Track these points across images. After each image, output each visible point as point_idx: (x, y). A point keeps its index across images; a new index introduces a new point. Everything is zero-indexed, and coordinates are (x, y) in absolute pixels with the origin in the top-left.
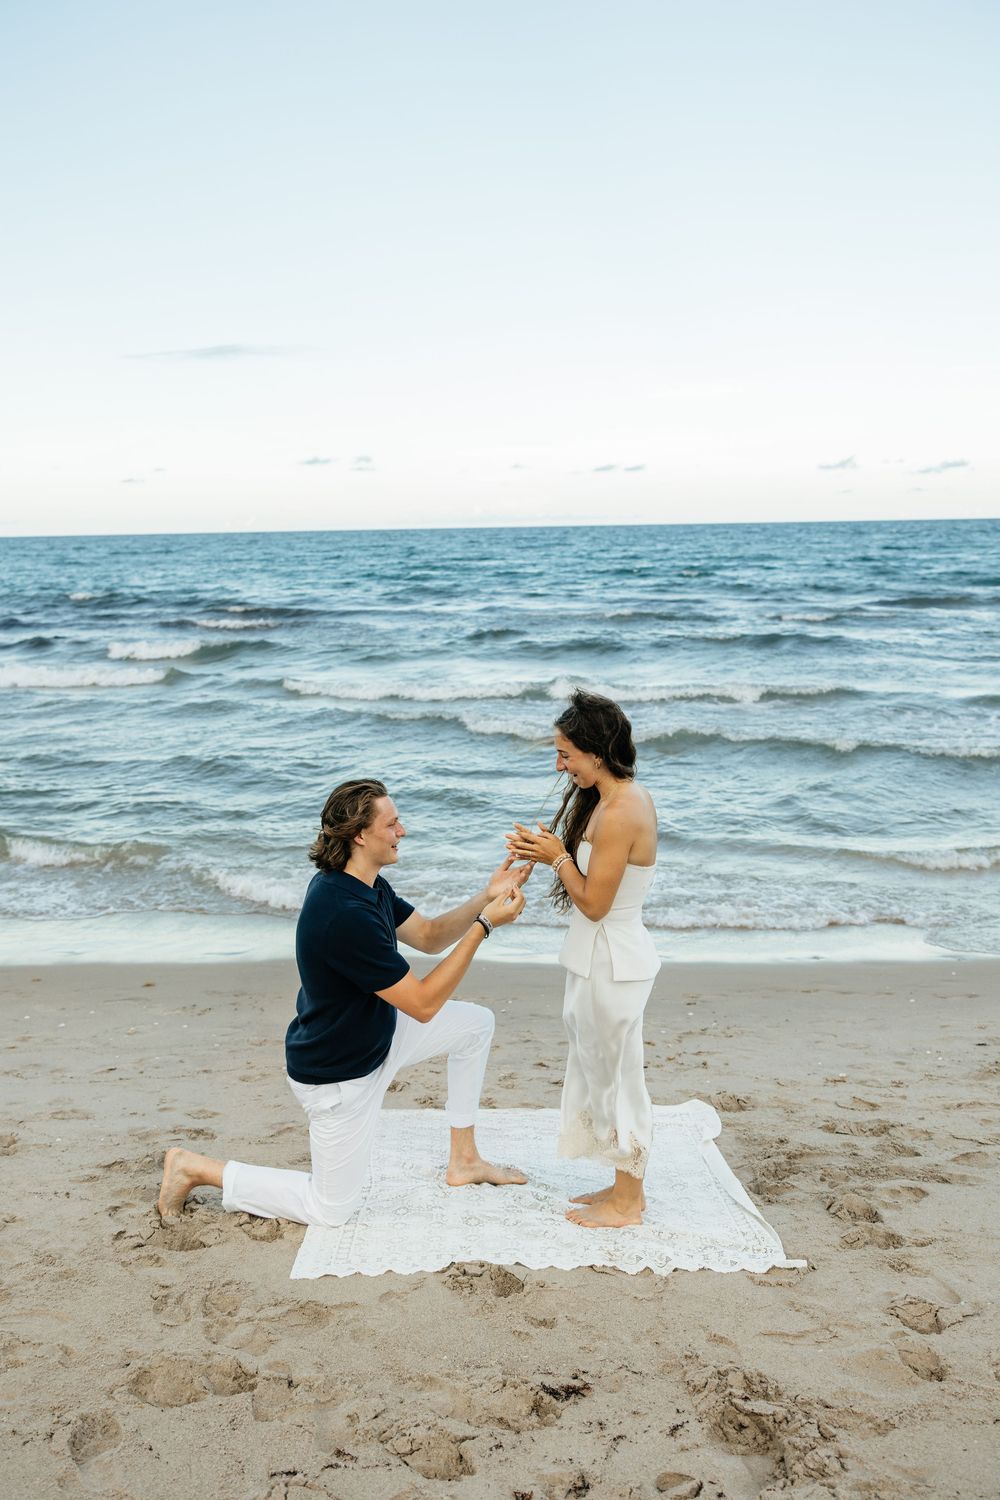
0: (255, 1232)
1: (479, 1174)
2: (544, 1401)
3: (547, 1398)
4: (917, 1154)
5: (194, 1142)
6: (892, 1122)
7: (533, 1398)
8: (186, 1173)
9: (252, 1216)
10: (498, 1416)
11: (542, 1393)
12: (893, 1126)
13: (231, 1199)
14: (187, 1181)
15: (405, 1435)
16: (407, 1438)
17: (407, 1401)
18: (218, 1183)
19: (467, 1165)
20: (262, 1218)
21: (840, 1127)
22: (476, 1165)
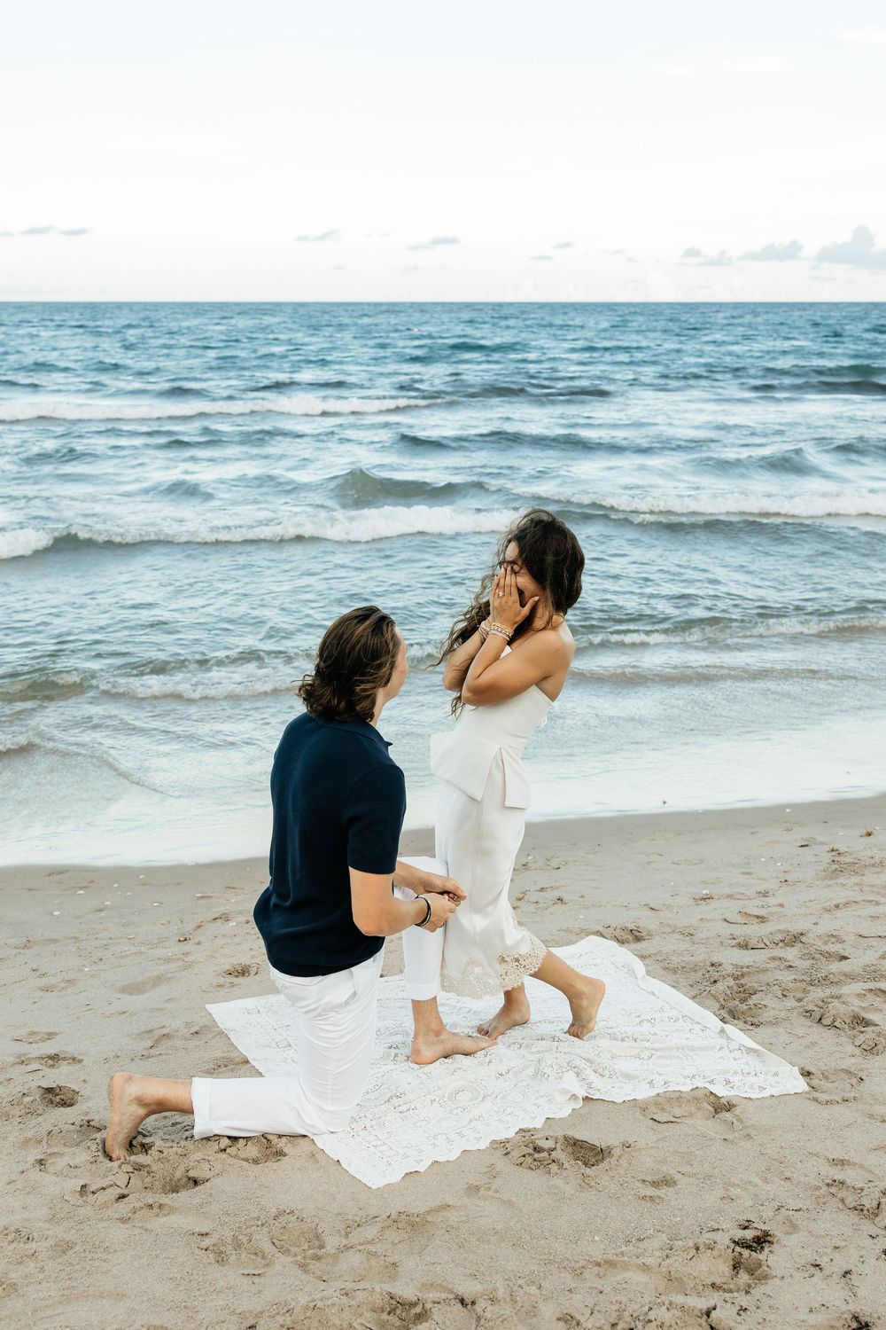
0: (242, 1154)
1: (448, 1046)
2: (744, 1256)
3: (746, 1253)
4: (845, 958)
5: (54, 1071)
6: (799, 931)
7: (732, 1255)
8: (140, 1102)
9: (234, 1139)
10: (709, 1281)
11: (738, 1249)
12: (802, 934)
13: (203, 1124)
14: (141, 1111)
15: (650, 1321)
16: (654, 1324)
17: (607, 1289)
18: (186, 1107)
19: (435, 1039)
20: (244, 1138)
21: (753, 943)
22: (444, 1036)
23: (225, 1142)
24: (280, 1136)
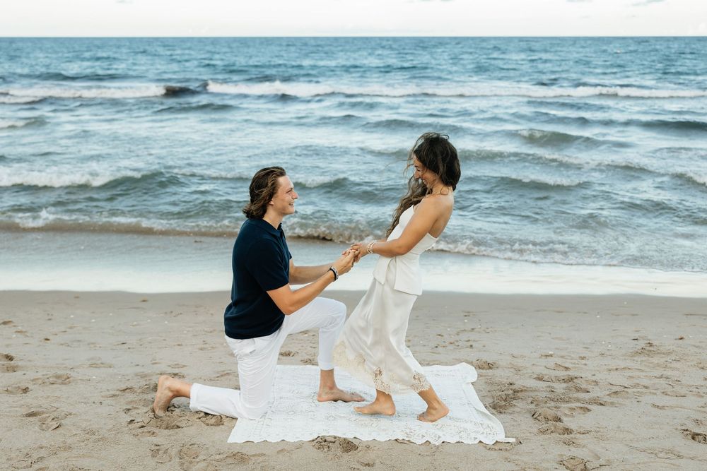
0: (207, 422)
1: (336, 397)
4: (588, 392)
6: (575, 376)
8: (169, 390)
9: (207, 414)
13: (194, 404)
14: (171, 394)
18: (188, 395)
19: (329, 390)
20: (212, 415)
21: (546, 378)
22: (335, 391)
23: (203, 414)
24: (227, 417)
